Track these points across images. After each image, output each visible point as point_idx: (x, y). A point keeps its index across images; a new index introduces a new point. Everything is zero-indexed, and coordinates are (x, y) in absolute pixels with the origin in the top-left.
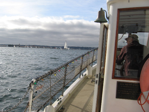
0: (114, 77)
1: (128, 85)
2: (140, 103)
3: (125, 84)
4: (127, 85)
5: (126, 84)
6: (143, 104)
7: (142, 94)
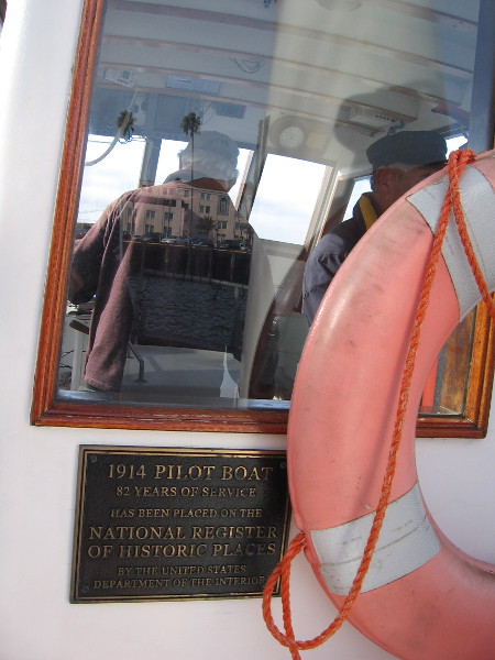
0: (52, 406)
1: (185, 471)
2: (279, 622)
3: (151, 471)
4: (175, 471)
5: (160, 469)
6: (310, 645)
7: (304, 543)
